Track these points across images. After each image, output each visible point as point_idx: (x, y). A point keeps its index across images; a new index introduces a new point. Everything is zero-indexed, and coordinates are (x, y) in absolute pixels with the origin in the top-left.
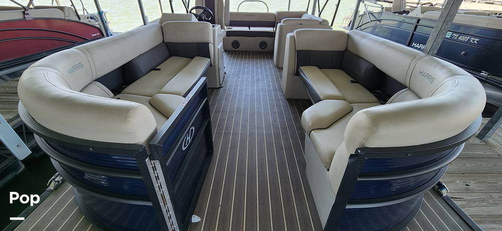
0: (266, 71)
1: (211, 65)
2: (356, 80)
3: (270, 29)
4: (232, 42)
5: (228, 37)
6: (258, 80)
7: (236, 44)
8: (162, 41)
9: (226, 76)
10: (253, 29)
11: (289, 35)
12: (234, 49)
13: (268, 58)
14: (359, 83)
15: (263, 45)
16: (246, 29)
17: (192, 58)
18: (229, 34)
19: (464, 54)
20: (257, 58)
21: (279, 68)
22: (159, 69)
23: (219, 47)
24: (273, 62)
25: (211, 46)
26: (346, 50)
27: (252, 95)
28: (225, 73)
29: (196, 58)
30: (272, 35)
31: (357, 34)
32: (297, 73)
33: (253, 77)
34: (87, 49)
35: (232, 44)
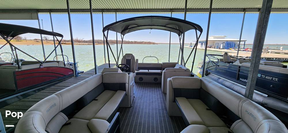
0: (157, 96)
1: (126, 95)
2: (210, 108)
3: (159, 71)
4: (139, 78)
5: (137, 75)
6: (152, 102)
7: (141, 79)
8: (101, 82)
9: (135, 99)
10: (151, 71)
11: (168, 79)
12: (140, 81)
13: (158, 87)
14: (212, 110)
15: (156, 79)
16: (146, 71)
17: (116, 91)
18: (137, 74)
19: (272, 86)
20: (152, 87)
21: (165, 94)
22: (97, 100)
23: (131, 84)
24: (161, 89)
25: (127, 85)
26: (201, 88)
27: (149, 113)
28: (134, 97)
29: (118, 91)
30: (160, 74)
31: (205, 80)
32: (174, 101)
33: (150, 100)
34: (60, 94)
35: (139, 79)
